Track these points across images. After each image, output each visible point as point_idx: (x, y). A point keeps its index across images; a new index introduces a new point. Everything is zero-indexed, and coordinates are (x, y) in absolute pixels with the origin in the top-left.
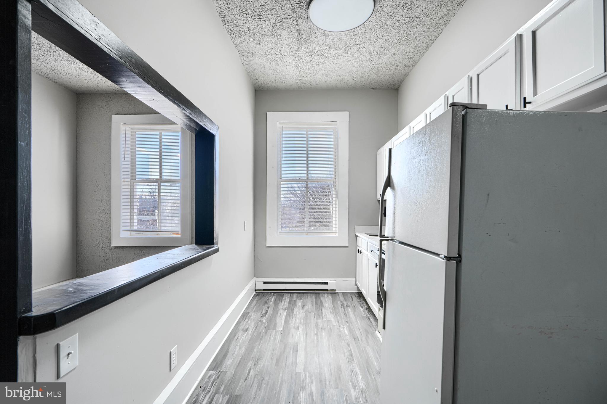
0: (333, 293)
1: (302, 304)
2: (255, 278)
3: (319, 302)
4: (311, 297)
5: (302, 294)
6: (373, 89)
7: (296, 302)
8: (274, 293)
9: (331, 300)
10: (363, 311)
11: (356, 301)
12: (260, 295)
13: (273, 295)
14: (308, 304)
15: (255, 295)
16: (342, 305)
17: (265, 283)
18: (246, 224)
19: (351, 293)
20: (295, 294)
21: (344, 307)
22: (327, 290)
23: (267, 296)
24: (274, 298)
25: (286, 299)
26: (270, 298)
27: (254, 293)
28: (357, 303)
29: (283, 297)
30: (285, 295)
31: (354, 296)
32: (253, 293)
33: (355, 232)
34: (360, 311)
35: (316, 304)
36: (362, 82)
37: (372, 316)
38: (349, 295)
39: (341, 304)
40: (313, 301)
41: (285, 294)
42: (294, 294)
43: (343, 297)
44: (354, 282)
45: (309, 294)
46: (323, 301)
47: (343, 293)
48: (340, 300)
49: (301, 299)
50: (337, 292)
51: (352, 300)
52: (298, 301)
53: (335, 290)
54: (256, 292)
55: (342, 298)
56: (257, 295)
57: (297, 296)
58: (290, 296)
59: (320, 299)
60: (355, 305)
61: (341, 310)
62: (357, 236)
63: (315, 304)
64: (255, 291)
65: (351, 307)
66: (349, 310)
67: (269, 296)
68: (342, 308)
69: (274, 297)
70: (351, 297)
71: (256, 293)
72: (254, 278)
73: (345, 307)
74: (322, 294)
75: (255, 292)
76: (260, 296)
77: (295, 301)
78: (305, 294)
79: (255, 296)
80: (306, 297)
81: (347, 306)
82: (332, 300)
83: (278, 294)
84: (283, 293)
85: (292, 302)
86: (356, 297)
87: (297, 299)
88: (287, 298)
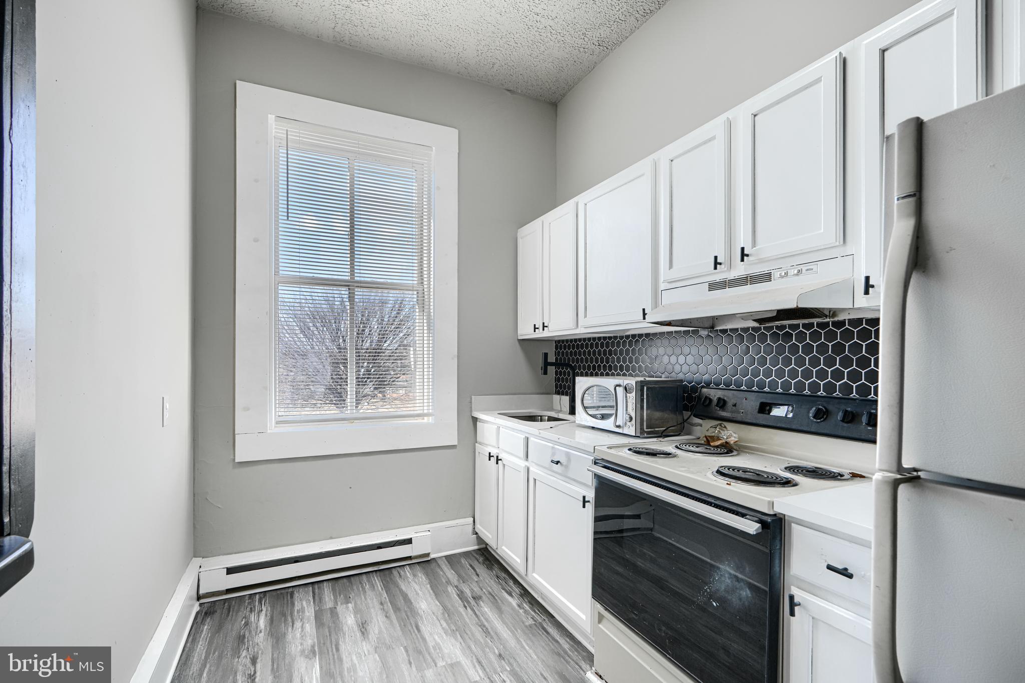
0: (425, 563)
1: (355, 617)
2: (197, 561)
3: (401, 602)
4: (373, 587)
5: (345, 580)
6: (508, 90)
7: (337, 614)
8: (262, 595)
9: (429, 586)
10: (519, 606)
11: (486, 578)
12: (215, 612)
13: (260, 602)
14: (373, 615)
15: (197, 613)
16: (461, 595)
17: (230, 571)
18: (167, 405)
19: (466, 554)
20: (325, 584)
21: (468, 602)
22: (410, 558)
23: (242, 609)
24: (266, 615)
25: (302, 610)
26: (253, 618)
27: (196, 608)
28: (492, 581)
29: (293, 604)
30: (296, 595)
31: (476, 562)
32: (192, 606)
33: (471, 411)
34: (513, 609)
35: (397, 609)
36: (494, 64)
37: (546, 619)
38: (463, 561)
39: (458, 595)
40: (383, 599)
41: (296, 589)
42: (321, 585)
43: (452, 568)
44: (471, 527)
45: (364, 577)
46: (411, 595)
47: (446, 557)
48: (449, 582)
49: (347, 601)
50: (432, 556)
51: (478, 575)
52: (340, 609)
53: (428, 555)
54: (202, 601)
55: (450, 574)
56: (206, 613)
57: (334, 590)
58: (314, 597)
59: (398, 587)
60: (490, 590)
61: (467, 615)
62: (475, 420)
63: (395, 612)
64: (199, 598)
65: (484, 597)
66: (486, 609)
67: (248, 609)
68: (465, 607)
69: (264, 612)
70: (471, 566)
71: (201, 605)
72: (194, 559)
73: (473, 602)
74: (398, 569)
75: (198, 603)
76: (217, 616)
77: (333, 611)
78: (352, 578)
79: (199, 620)
80: (358, 589)
81: (474, 598)
82: (431, 586)
83: (274, 593)
84: (291, 590)
85: (327, 617)
86: (479, 563)
87: (336, 603)
88: (305, 605)
